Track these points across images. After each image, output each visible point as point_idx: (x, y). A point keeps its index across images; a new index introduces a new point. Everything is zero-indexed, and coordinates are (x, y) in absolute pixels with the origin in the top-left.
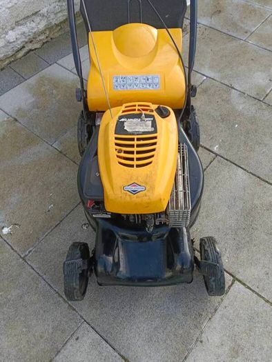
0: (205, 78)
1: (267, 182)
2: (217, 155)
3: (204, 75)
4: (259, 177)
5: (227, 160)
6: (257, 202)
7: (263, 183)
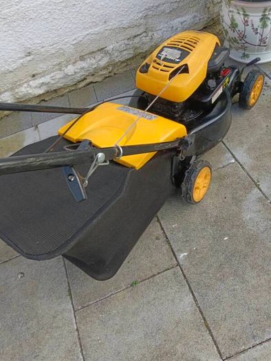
0: (233, 161)
1: (210, 331)
2: (178, 264)
3: (234, 157)
4: (204, 319)
5: (185, 276)
6: (180, 348)
7: (203, 328)
